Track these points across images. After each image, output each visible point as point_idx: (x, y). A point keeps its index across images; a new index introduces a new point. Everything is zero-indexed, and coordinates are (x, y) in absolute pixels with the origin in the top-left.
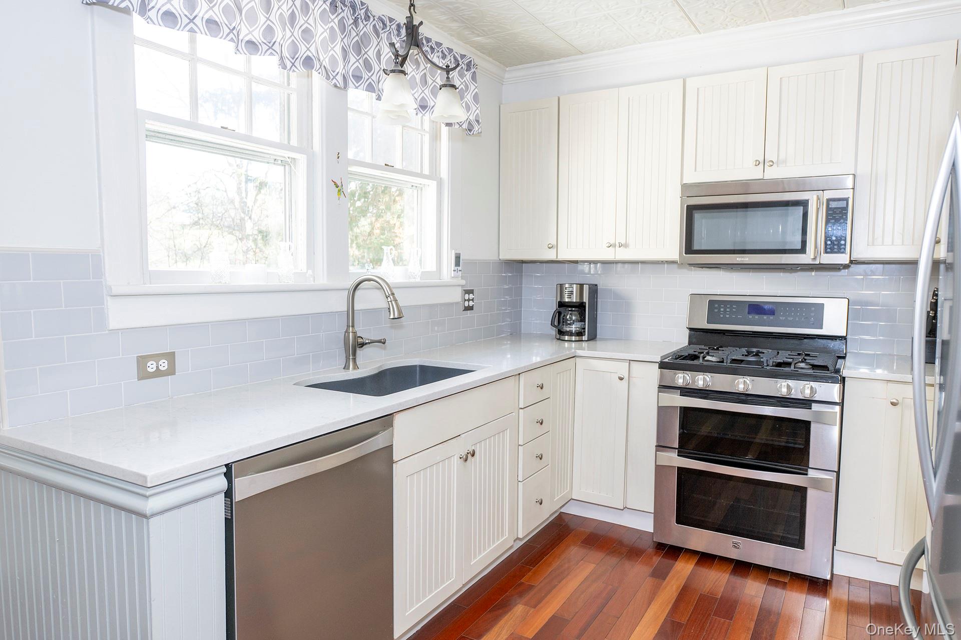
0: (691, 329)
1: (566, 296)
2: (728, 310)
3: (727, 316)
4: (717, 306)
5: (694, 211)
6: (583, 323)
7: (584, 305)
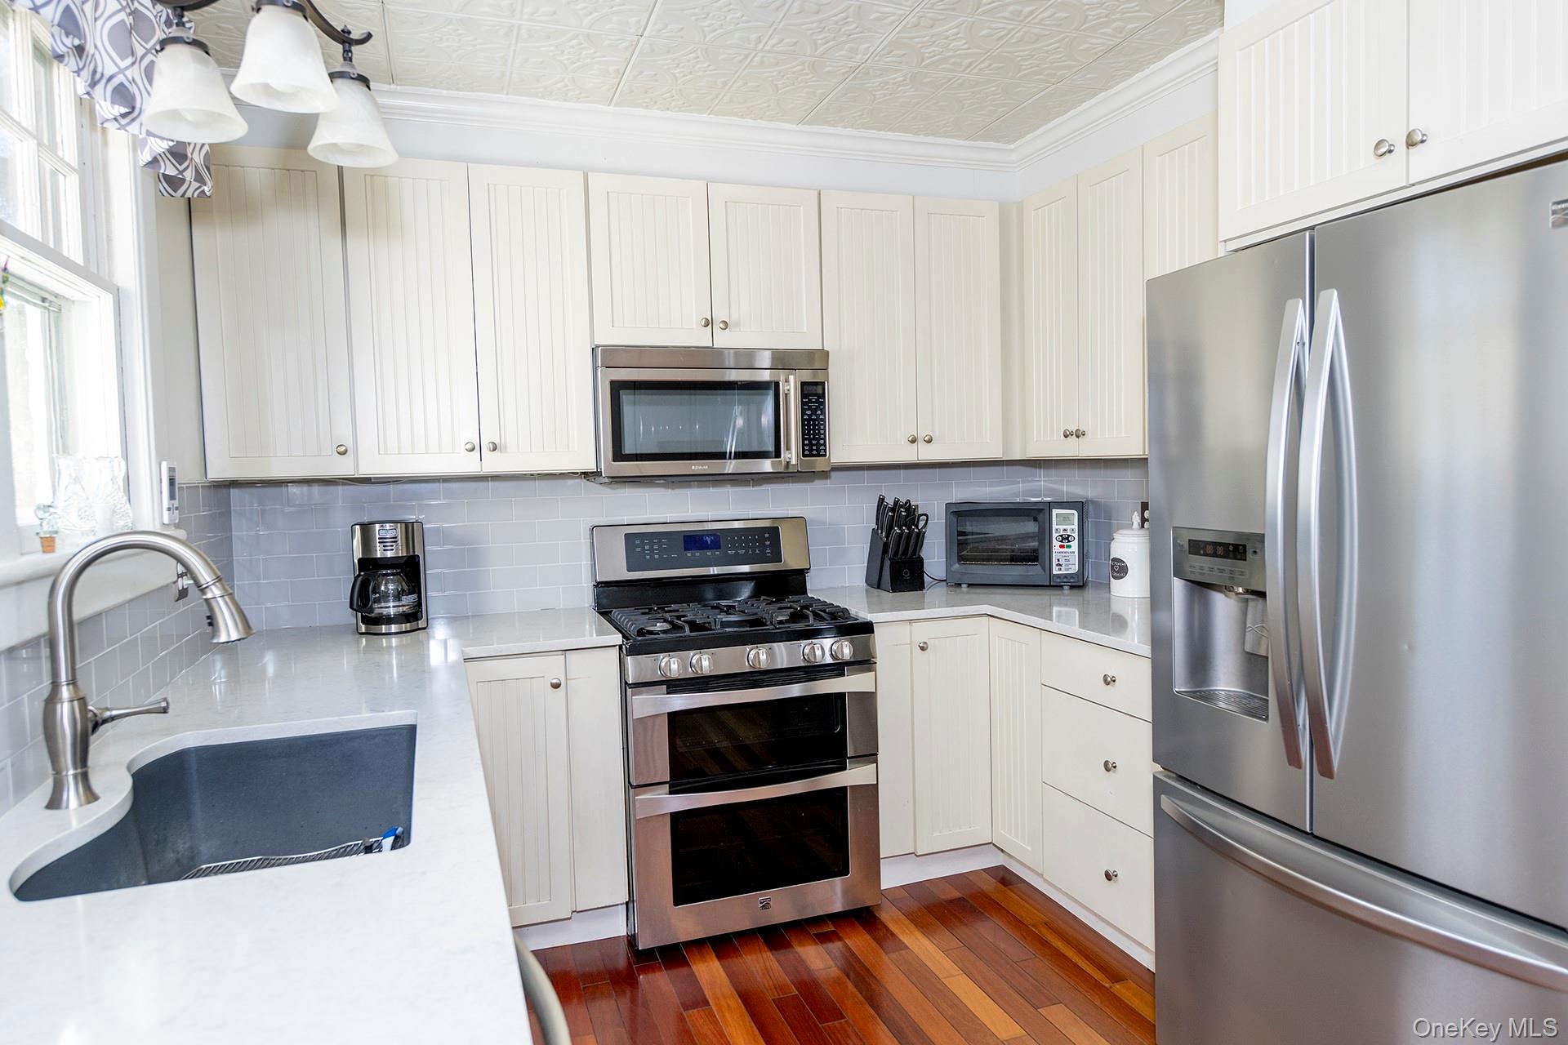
0: (598, 585)
1: (379, 547)
2: (656, 547)
3: (656, 557)
4: (638, 542)
5: (621, 392)
6: (415, 596)
7: (417, 560)
